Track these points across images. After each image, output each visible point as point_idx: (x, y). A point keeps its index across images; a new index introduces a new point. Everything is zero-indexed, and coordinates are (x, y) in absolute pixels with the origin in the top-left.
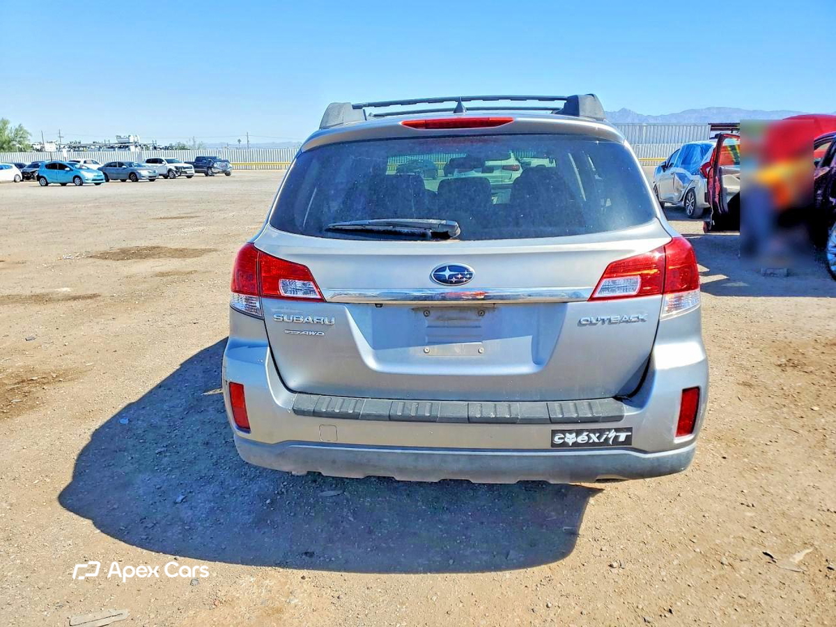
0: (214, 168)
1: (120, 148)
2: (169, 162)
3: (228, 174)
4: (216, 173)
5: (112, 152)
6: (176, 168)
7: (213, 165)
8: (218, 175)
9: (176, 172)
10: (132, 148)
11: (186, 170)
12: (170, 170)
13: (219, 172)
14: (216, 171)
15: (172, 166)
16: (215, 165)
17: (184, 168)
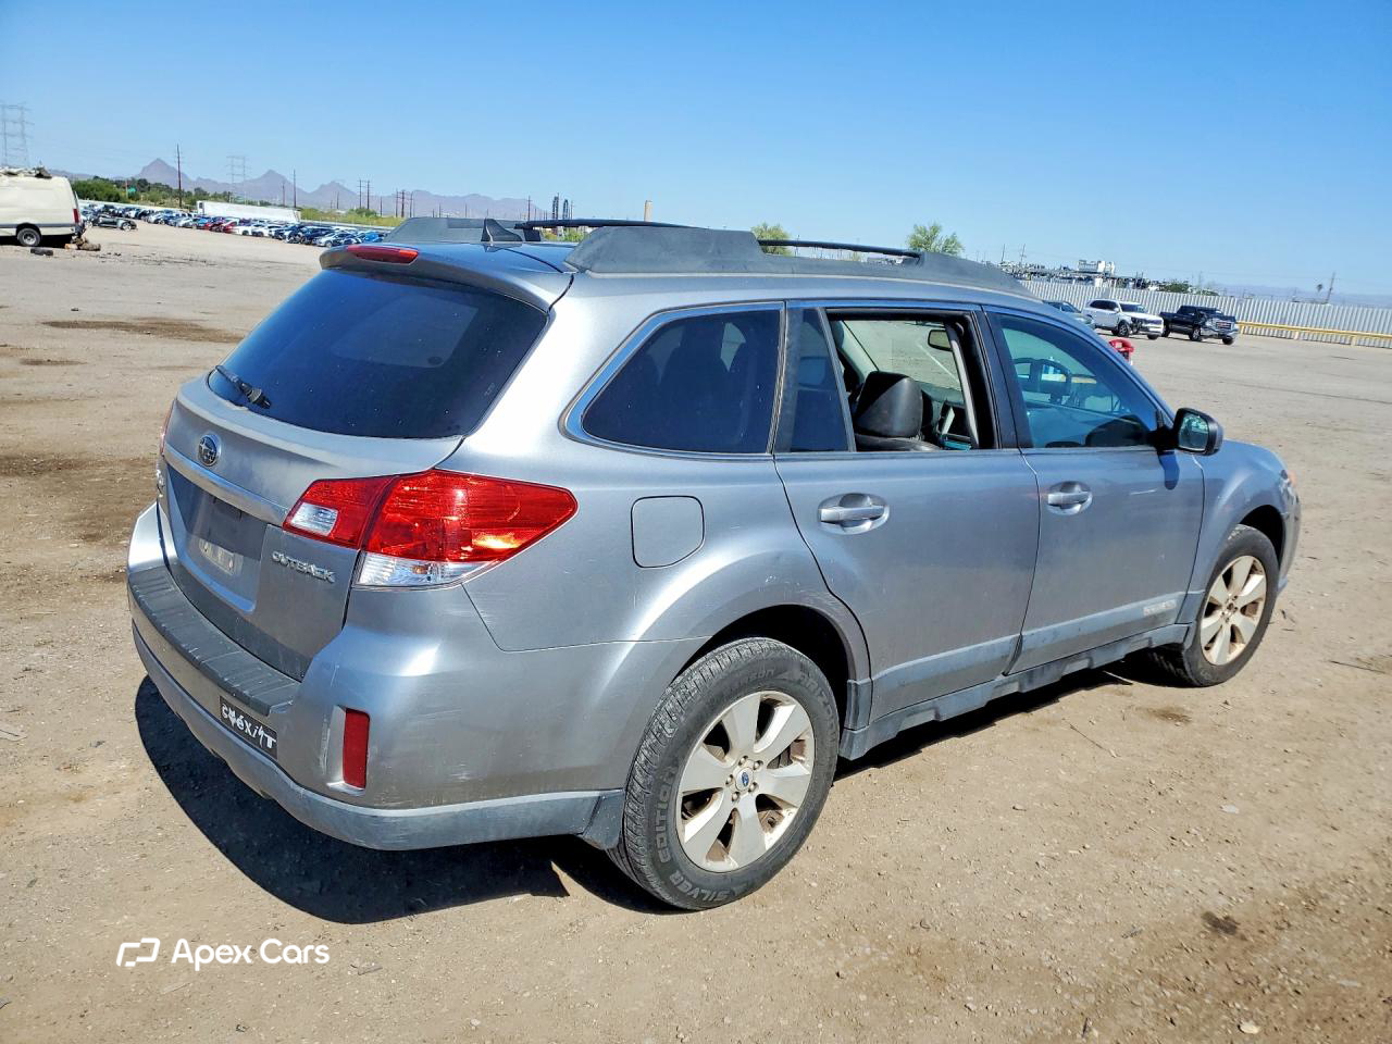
0: (1206, 328)
1: (1080, 279)
2: (1125, 308)
3: (1228, 341)
4: (1206, 337)
5: (1065, 285)
6: (1134, 320)
7: (1204, 323)
8: (1208, 340)
9: (1132, 327)
10: (1098, 281)
11: (1149, 325)
12: (1122, 323)
13: (1211, 336)
14: (1208, 333)
15: (1127, 316)
16: (1208, 324)
17: (1147, 322)
